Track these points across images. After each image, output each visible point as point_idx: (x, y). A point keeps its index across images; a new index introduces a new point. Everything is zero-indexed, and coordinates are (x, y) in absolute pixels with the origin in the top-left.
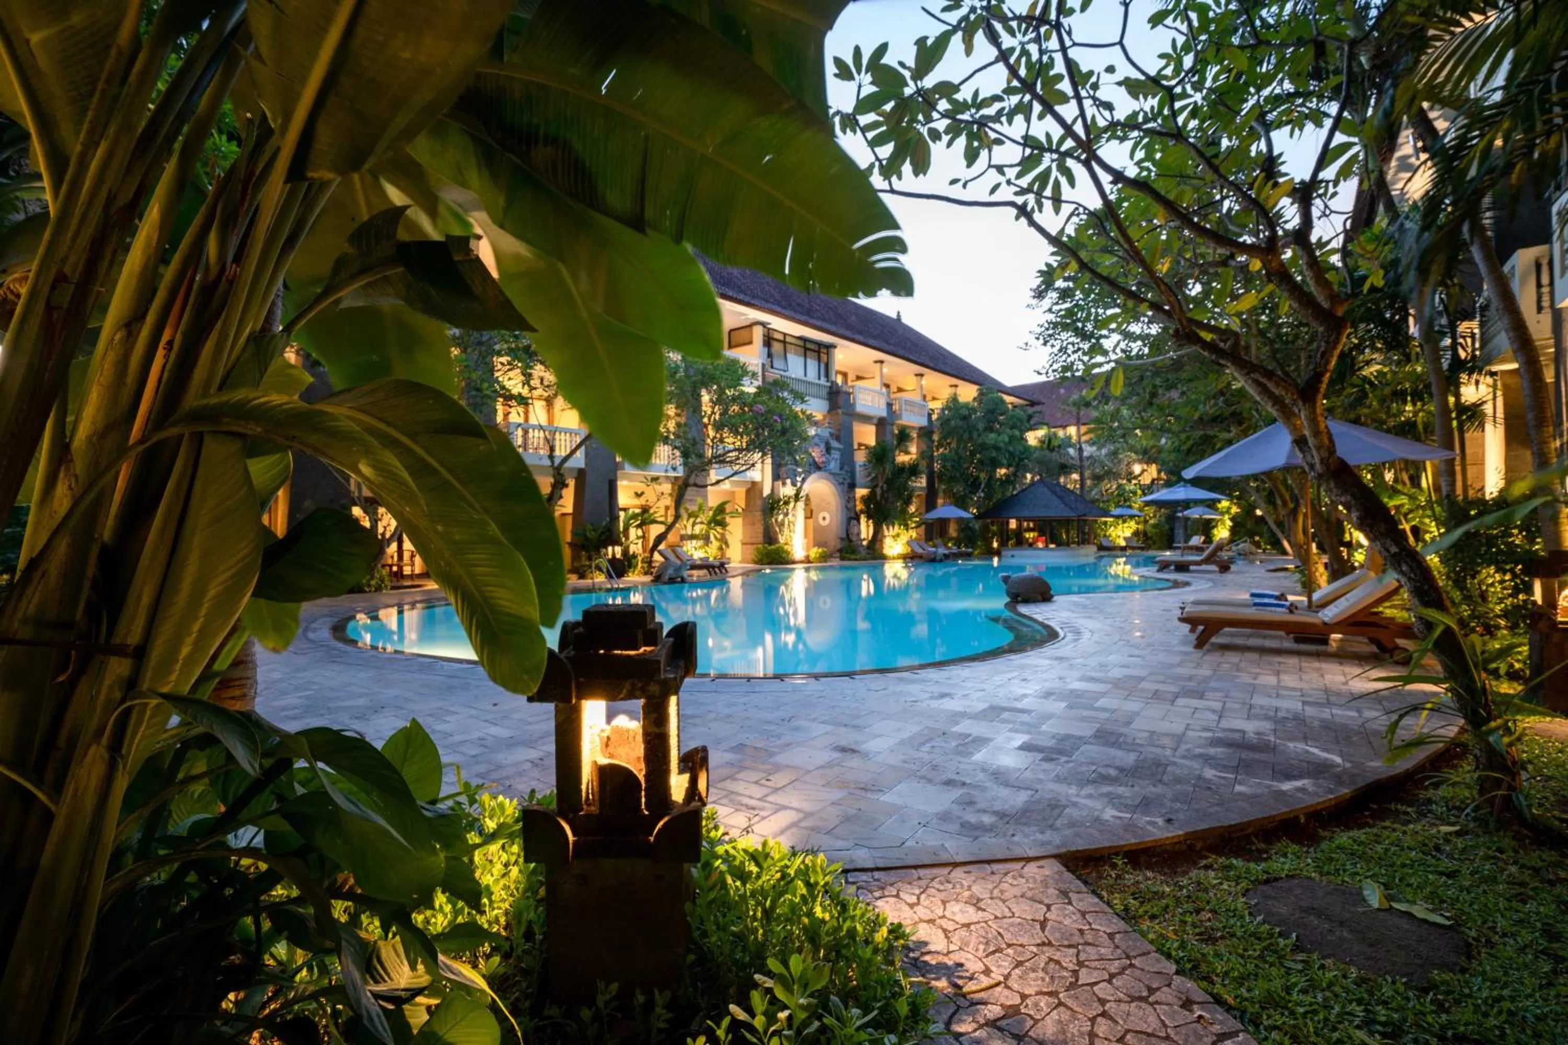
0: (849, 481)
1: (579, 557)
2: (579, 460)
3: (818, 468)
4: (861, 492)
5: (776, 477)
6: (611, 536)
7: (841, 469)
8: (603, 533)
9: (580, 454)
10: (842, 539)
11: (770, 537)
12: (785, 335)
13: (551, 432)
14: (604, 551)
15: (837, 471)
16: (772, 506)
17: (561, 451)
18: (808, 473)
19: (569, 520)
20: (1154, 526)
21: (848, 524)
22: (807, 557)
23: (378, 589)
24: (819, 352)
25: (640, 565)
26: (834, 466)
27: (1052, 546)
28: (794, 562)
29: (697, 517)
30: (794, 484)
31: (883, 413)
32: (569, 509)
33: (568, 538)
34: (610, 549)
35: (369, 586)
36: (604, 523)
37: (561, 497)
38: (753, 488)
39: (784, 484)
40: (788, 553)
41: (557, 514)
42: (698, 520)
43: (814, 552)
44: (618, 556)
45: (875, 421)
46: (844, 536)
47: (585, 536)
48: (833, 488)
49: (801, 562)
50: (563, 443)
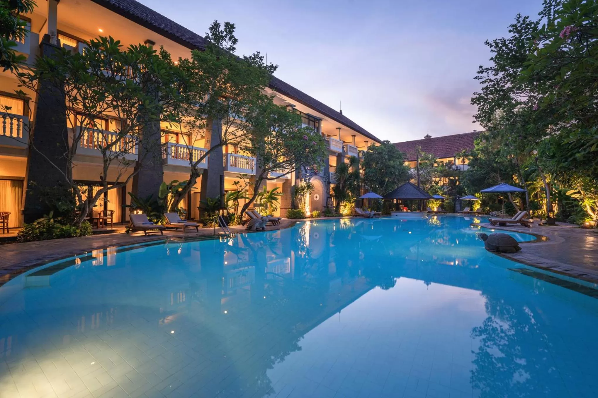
0: (327, 180)
1: (204, 215)
2: (204, 164)
3: (316, 174)
4: (332, 186)
5: (297, 177)
6: (221, 205)
7: (324, 175)
8: (216, 203)
9: (205, 161)
10: (325, 207)
11: (294, 206)
12: (301, 112)
13: (190, 149)
14: (217, 212)
15: (322, 175)
16: (296, 191)
17: (195, 160)
18: (311, 176)
19: (199, 196)
20: (448, 203)
21: (327, 200)
22: (312, 215)
23: (82, 234)
24: (315, 122)
25: (236, 219)
26: (322, 173)
27: (409, 211)
28: (306, 218)
29: (263, 195)
30: (305, 181)
31: (341, 151)
32: (199, 190)
33: (198, 205)
34: (221, 211)
35: (75, 233)
36: (217, 197)
37: (196, 182)
38: (287, 182)
39: (301, 181)
40: (303, 213)
41: (192, 192)
42: (264, 197)
43: (315, 213)
44: (225, 215)
45: (337, 155)
46: (326, 206)
47: (207, 204)
48: (321, 183)
49: (309, 217)
50: (196, 155)
